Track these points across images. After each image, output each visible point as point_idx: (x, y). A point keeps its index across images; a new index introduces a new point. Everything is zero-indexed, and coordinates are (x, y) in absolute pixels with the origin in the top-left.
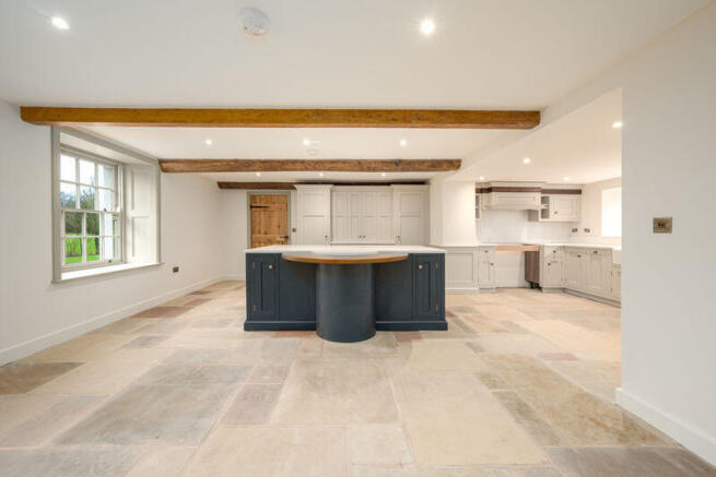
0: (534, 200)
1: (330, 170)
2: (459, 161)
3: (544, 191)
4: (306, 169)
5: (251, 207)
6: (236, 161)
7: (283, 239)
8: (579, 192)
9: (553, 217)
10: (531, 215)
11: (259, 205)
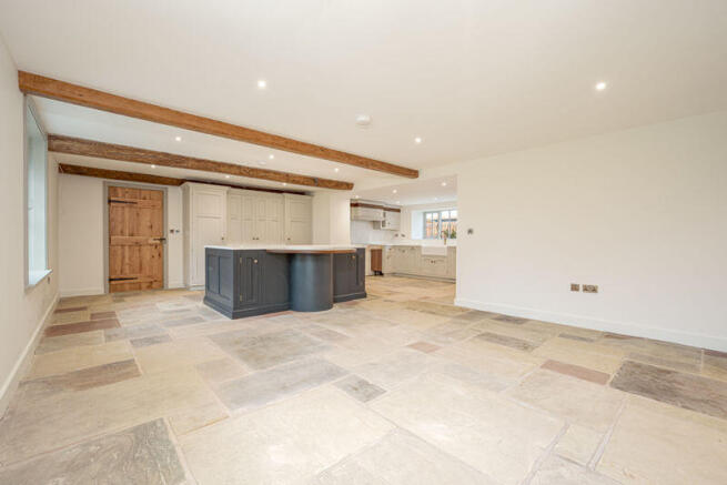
0: (378, 215)
1: (262, 177)
2: (352, 185)
3: (385, 209)
4: (241, 174)
5: (110, 201)
6: (167, 155)
7: (158, 242)
8: (399, 211)
9: (387, 227)
10: (375, 224)
11: (120, 199)
